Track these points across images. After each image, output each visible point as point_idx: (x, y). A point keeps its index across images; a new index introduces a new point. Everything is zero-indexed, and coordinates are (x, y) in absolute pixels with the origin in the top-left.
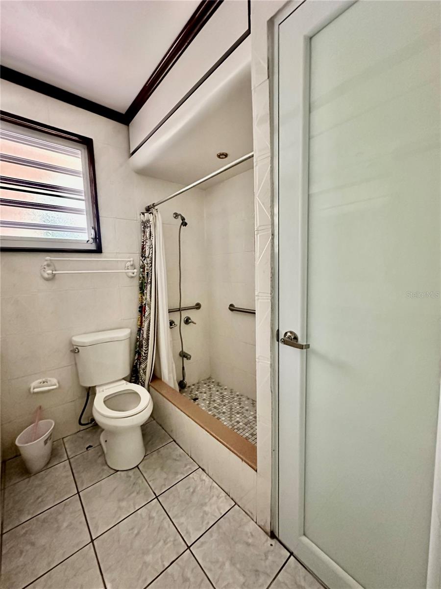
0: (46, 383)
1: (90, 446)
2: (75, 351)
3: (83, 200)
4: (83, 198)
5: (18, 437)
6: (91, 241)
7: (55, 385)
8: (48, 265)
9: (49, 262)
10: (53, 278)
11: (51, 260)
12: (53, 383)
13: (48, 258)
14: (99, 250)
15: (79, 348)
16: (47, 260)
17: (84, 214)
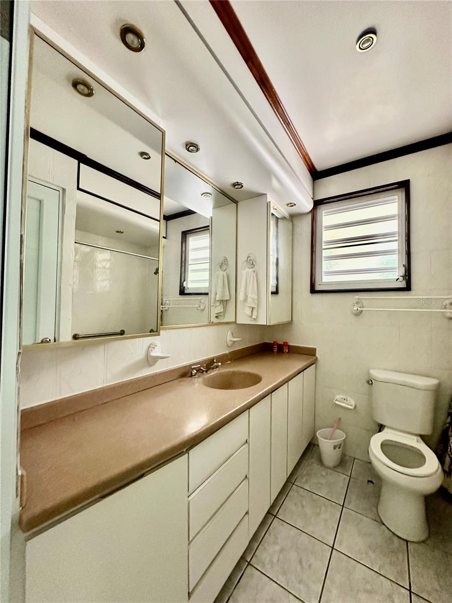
0: (346, 401)
1: (371, 482)
2: (370, 382)
3: (396, 240)
4: (397, 238)
5: (319, 431)
6: (401, 279)
7: (352, 406)
8: (357, 303)
9: (357, 300)
10: (358, 314)
11: (359, 299)
12: (351, 404)
13: (357, 297)
14: (408, 288)
15: (373, 381)
16: (356, 299)
17: (396, 254)
